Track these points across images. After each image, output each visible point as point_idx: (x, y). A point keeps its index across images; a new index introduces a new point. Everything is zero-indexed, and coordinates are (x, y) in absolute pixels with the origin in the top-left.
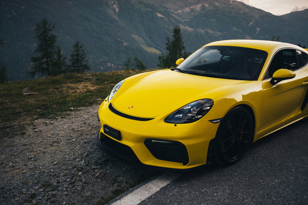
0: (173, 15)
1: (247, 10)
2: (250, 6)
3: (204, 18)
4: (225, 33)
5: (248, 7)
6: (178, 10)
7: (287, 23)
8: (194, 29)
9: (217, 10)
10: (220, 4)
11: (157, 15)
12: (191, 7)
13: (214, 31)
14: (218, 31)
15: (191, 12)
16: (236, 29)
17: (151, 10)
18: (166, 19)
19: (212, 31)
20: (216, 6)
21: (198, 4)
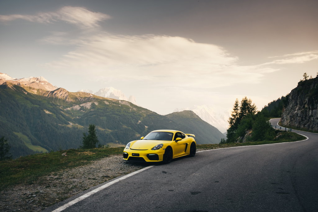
0: (62, 112)
1: (135, 109)
2: (137, 105)
3: (95, 116)
4: (116, 130)
5: (136, 106)
6: (67, 107)
7: (171, 122)
8: (83, 126)
9: (107, 108)
10: (109, 103)
11: (45, 112)
12: (81, 105)
13: (104, 128)
14: (109, 129)
15: (81, 109)
16: (126, 127)
17: (38, 106)
18: (55, 116)
19: (102, 128)
20: (106, 105)
21: (88, 103)
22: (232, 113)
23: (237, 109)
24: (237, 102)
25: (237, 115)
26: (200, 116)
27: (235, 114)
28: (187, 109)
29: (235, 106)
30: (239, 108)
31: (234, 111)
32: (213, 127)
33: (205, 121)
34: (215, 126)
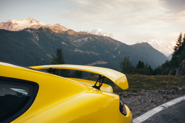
0: (71, 43)
1: (113, 41)
2: (115, 39)
3: (89, 45)
4: (102, 54)
5: (113, 40)
6: (74, 40)
7: (134, 49)
8: (83, 51)
9: (96, 41)
10: (98, 38)
11: (62, 43)
12: (82, 39)
13: (95, 52)
14: (97, 53)
15: (82, 41)
16: (107, 52)
17: (58, 40)
18: (67, 45)
19: (94, 52)
20: (96, 39)
21: (86, 38)
22: (177, 43)
23: (181, 40)
24: (181, 35)
25: (180, 44)
26: (153, 46)
27: (179, 43)
28: (145, 42)
29: (179, 37)
30: (182, 39)
31: (178, 41)
32: (161, 53)
33: (156, 48)
34: (162, 52)
